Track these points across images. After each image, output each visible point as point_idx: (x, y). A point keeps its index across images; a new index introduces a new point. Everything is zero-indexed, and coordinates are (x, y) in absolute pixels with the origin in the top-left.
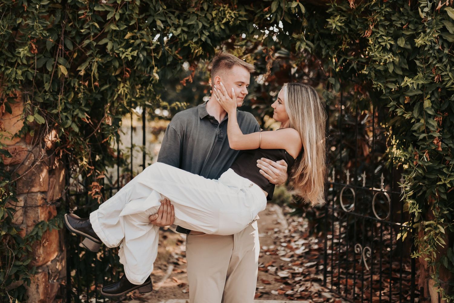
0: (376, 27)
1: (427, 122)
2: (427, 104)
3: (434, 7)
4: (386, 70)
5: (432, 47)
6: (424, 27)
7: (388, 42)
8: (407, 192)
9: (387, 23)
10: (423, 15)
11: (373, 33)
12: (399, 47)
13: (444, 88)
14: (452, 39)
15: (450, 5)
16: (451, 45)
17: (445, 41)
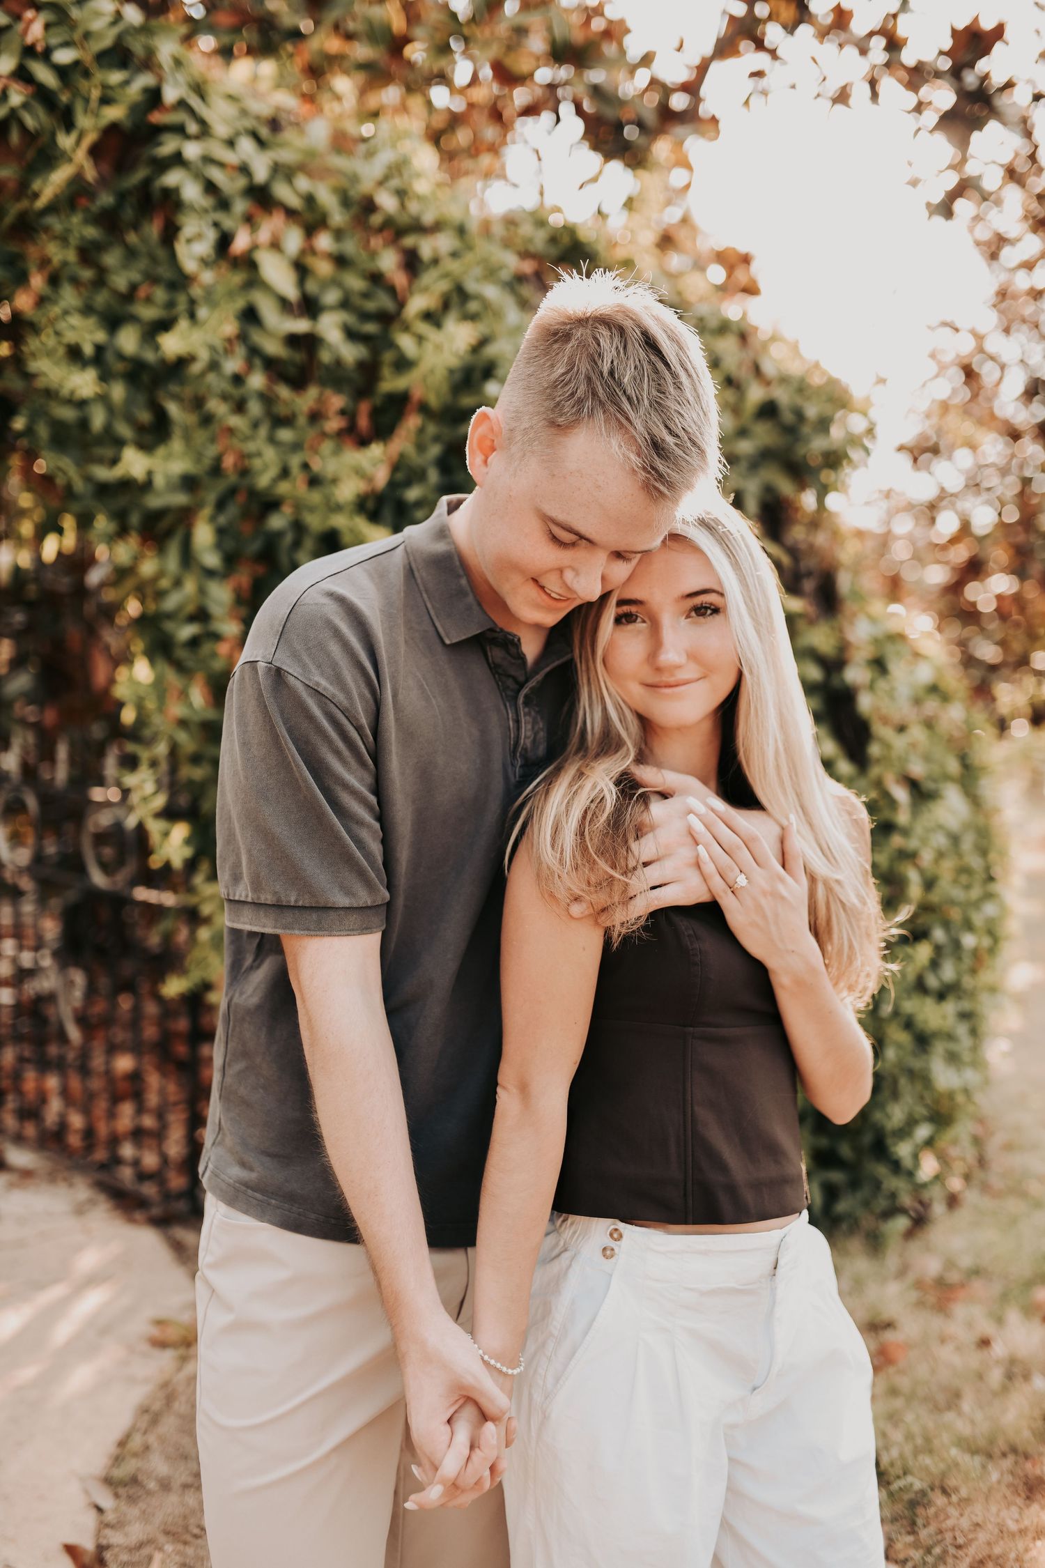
0: (54, 281)
1: (202, 591)
2: (203, 535)
3: (224, 242)
4: (84, 423)
5: (214, 366)
6: (192, 303)
7: (88, 334)
8: (145, 799)
9: (87, 274)
10: (189, 265)
11: (41, 301)
12: (121, 356)
13: (253, 493)
14: (273, 348)
15: (276, 245)
16: (272, 366)
17: (254, 352)
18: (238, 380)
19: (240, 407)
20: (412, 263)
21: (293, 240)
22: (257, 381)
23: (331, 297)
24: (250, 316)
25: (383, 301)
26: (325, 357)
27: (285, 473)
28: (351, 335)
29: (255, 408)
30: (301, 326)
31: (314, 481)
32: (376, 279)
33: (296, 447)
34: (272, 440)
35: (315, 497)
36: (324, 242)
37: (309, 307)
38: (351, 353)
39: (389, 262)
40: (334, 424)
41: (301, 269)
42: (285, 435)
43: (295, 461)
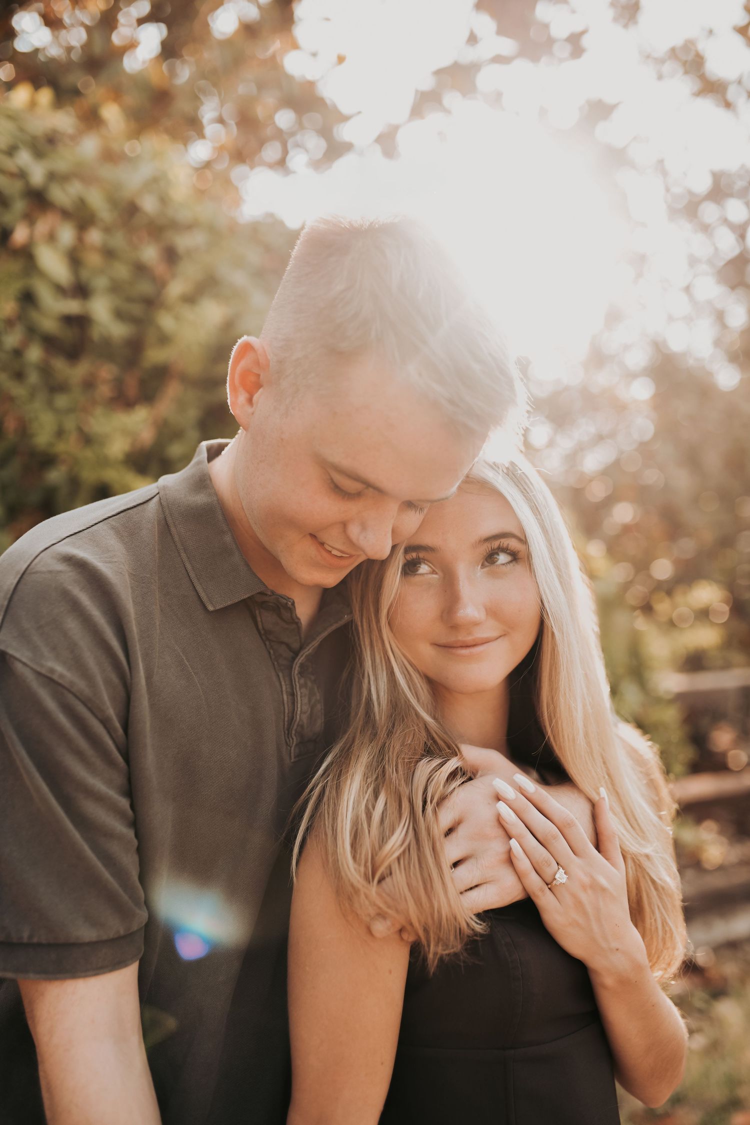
3: (4, 236)
14: (49, 325)
15: (52, 238)
16: (50, 343)
17: (32, 332)
18: (18, 353)
19: (19, 376)
20: (171, 256)
21: (67, 235)
22: (35, 354)
23: (100, 283)
24: (28, 298)
25: (145, 288)
26: (95, 333)
27: (60, 433)
28: (119, 315)
29: (33, 378)
30: (72, 306)
31: (87, 440)
32: (140, 269)
33: (70, 410)
34: (50, 404)
35: (88, 454)
36: (94, 236)
37: (81, 291)
38: (118, 331)
39: (150, 254)
40: (105, 390)
41: (74, 259)
42: (62, 401)
43: (70, 424)
